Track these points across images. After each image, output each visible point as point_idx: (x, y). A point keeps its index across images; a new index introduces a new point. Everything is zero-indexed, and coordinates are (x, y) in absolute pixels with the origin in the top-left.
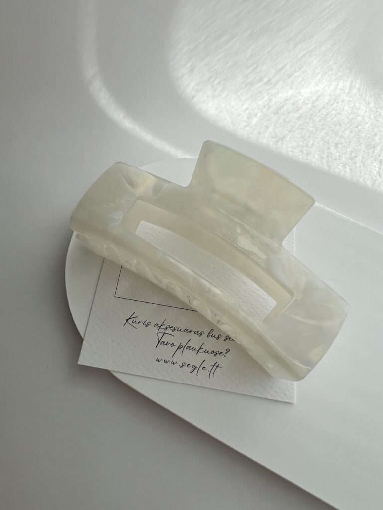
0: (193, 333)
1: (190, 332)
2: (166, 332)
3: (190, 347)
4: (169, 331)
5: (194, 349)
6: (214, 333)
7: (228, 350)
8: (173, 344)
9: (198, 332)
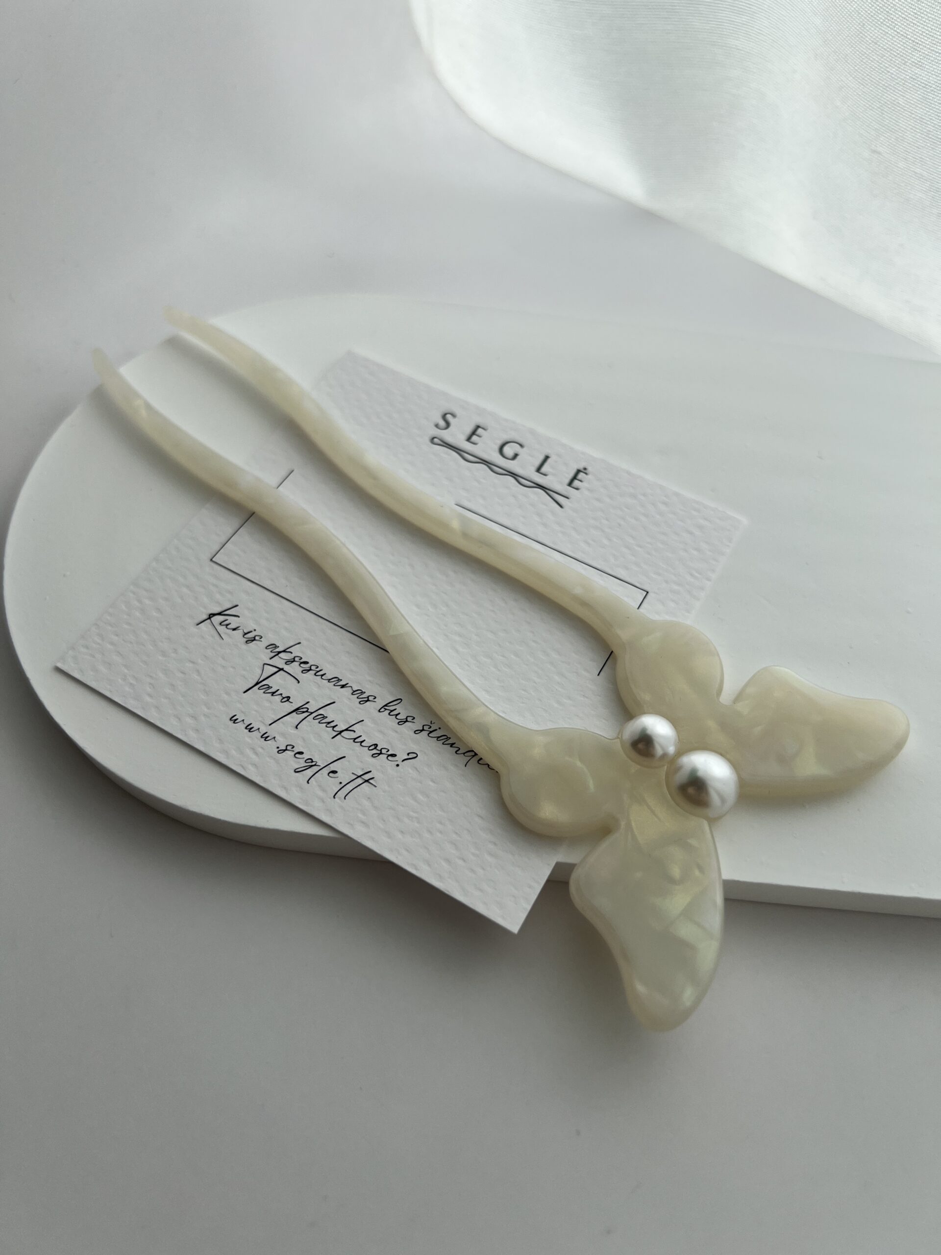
0: (347, 691)
1: (343, 686)
2: (286, 668)
3: (325, 717)
4: (295, 668)
5: (332, 724)
6: (399, 709)
7: (411, 756)
8: (289, 698)
9: (363, 693)
